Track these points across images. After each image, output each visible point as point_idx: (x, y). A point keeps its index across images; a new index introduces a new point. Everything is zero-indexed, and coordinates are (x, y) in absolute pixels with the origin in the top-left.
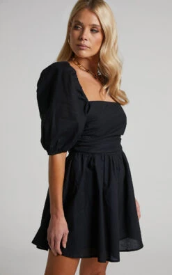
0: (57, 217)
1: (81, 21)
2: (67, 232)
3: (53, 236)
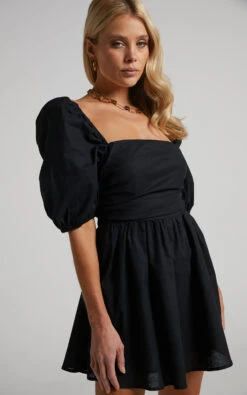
0: (101, 326)
1: (124, 34)
2: (122, 346)
3: (102, 357)
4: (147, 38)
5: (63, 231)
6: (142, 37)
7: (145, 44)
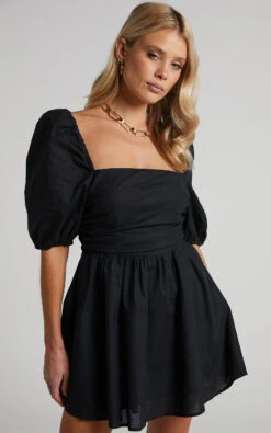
4: (184, 63)
5: (37, 247)
6: (179, 59)
7: (179, 67)
